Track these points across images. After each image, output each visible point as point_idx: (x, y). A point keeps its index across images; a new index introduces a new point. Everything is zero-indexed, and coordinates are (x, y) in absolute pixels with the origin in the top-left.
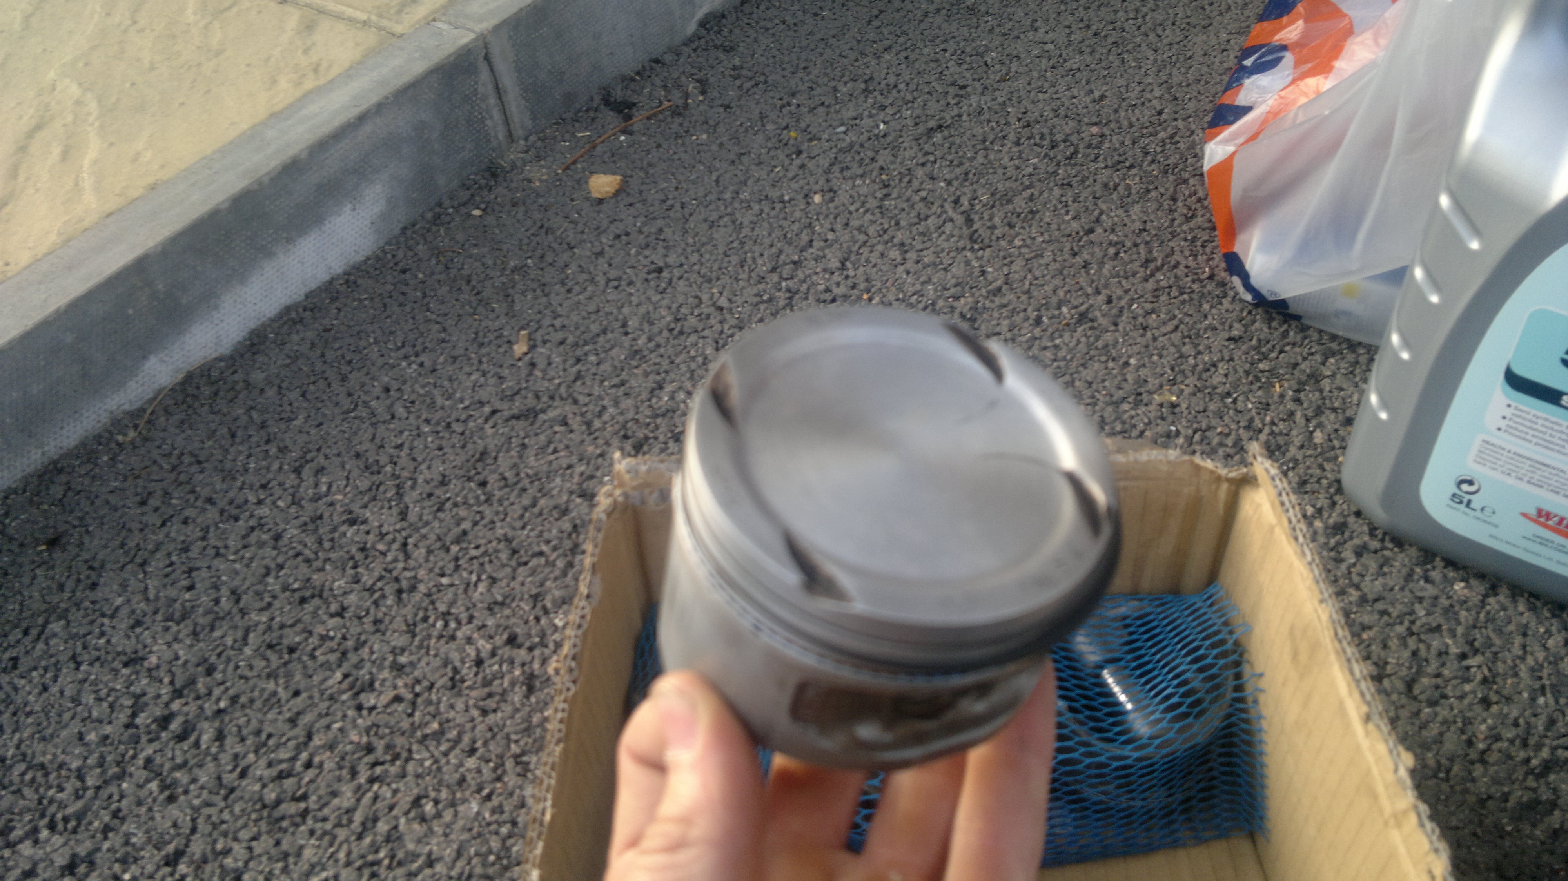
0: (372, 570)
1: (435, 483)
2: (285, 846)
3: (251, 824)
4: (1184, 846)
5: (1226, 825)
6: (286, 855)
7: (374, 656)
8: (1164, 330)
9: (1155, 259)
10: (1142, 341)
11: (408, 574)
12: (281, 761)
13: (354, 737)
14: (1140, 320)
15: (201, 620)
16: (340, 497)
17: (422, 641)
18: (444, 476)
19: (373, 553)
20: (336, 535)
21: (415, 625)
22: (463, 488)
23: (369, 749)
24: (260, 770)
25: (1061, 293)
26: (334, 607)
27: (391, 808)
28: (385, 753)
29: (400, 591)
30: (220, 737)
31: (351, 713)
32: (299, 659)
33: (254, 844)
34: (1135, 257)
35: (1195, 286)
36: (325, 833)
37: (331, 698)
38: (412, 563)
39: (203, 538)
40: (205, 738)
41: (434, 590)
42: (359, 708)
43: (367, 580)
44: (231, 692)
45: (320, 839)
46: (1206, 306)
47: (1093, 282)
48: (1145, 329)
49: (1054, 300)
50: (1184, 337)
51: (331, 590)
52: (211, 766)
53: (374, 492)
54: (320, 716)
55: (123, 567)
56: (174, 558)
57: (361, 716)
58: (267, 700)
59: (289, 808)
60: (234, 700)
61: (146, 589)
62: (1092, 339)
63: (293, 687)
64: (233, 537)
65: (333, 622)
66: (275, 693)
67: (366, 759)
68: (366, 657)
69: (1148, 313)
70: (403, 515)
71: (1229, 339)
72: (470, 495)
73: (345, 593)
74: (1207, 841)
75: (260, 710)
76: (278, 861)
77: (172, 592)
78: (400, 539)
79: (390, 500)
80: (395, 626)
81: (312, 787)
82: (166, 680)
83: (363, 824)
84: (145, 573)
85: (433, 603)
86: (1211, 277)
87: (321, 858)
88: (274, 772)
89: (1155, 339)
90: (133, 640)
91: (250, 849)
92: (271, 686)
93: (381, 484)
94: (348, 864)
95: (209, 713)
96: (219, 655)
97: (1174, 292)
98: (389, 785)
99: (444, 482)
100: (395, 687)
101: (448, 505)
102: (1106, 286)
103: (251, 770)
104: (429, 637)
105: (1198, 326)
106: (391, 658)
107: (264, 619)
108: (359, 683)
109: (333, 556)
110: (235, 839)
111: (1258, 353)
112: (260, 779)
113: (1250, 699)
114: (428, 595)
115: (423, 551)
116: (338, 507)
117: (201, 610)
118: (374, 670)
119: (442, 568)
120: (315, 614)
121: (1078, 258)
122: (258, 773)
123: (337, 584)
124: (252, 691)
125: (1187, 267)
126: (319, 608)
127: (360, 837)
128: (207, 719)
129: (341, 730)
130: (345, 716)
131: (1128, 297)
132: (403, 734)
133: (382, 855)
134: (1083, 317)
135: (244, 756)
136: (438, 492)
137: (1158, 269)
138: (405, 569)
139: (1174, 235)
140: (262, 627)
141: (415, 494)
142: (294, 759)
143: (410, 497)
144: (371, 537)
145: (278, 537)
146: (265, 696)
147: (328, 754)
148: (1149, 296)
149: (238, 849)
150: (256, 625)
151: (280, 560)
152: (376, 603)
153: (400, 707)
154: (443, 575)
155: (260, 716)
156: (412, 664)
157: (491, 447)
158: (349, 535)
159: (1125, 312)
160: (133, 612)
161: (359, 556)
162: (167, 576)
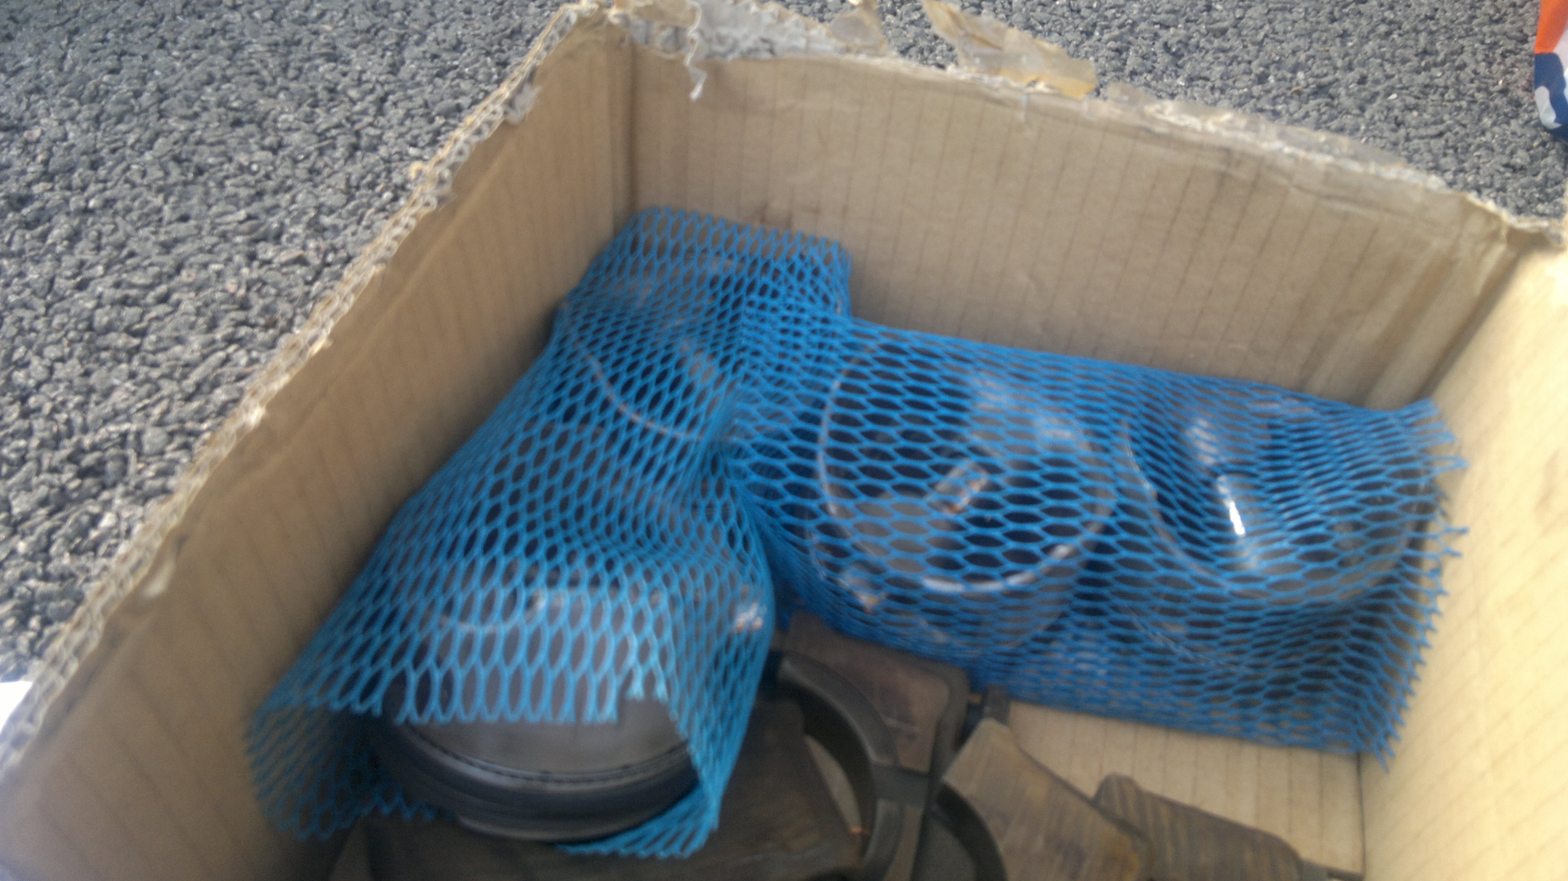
0: (333, 115)
1: (446, 45)
2: (93, 379)
3: (65, 342)
4: (1258, 742)
5: (1326, 733)
6: (91, 390)
7: (293, 207)
8: (1423, 132)
9: (1437, 53)
10: (1393, 137)
11: (372, 131)
12: (132, 286)
13: (231, 285)
14: (1396, 112)
15: (109, 107)
16: (328, 28)
17: (357, 208)
18: (459, 42)
19: (342, 98)
20: (307, 65)
21: (358, 188)
22: (477, 60)
23: (244, 305)
24: (103, 287)
25: (1302, 57)
26: (269, 141)
27: (240, 377)
28: (260, 315)
29: (355, 147)
30: (74, 237)
31: (238, 258)
32: (205, 184)
33: (58, 366)
34: (1411, 43)
35: (1480, 96)
36: (148, 380)
37: (224, 236)
38: (382, 120)
39: (154, 25)
40: (56, 232)
41: (396, 157)
42: (252, 257)
43: (322, 121)
44: (108, 194)
45: (140, 384)
46: (1487, 121)
47: (1347, 55)
48: (1399, 124)
49: (1291, 61)
50: (1447, 147)
51: (275, 121)
52: (48, 266)
53: (371, 33)
54: (201, 250)
55: (50, 27)
56: (110, 35)
57: (249, 265)
58: (148, 215)
59: (120, 340)
60: (108, 203)
61: (64, 57)
62: (1325, 117)
63: (183, 209)
64: (187, 33)
65: (260, 155)
66: (159, 210)
67: (233, 315)
68: (283, 204)
69: (1409, 108)
70: (394, 69)
71: (1507, 166)
72: (482, 70)
73: (289, 130)
74: (1291, 745)
75: (132, 223)
76: (77, 393)
77: (91, 69)
78: (379, 91)
79: (386, 49)
80: (332, 181)
81: (155, 325)
82: (40, 158)
83: (199, 386)
84: (70, 41)
85: (389, 171)
86: (1504, 92)
87: (129, 408)
88: (119, 294)
89: (1408, 139)
90: (23, 106)
91: (51, 370)
92: (158, 201)
93: (383, 28)
94: (160, 423)
95: (72, 207)
96: (114, 151)
97: (1450, 94)
98: (249, 351)
99: (457, 47)
100: (304, 247)
101: (451, 74)
102: (1363, 64)
103: (92, 283)
104: (369, 206)
105: (1470, 140)
106: (312, 214)
107: (182, 127)
108: (262, 229)
109: (293, 85)
110: (40, 354)
111: (1540, 192)
112: (100, 297)
113: (1428, 565)
114: (387, 161)
115: (401, 112)
116: (322, 38)
117: (114, 97)
118: (287, 221)
119: (416, 137)
120: (244, 140)
121: (1336, 24)
122: (100, 289)
123: (283, 117)
124: (134, 199)
125: (1475, 72)
126: (252, 136)
127: (189, 398)
128: (68, 214)
129: (219, 274)
130: (229, 260)
131: (1387, 83)
132: (291, 301)
133: (205, 426)
134: (1320, 90)
135: (92, 266)
136: (445, 56)
137: (1435, 65)
138: (371, 125)
139: (1469, 33)
140: (176, 135)
141: (418, 51)
142: (151, 287)
143: (411, 52)
144: (346, 80)
145: (237, 48)
146: (146, 210)
147: (192, 295)
148: (1415, 90)
149: (38, 368)
150: (171, 132)
151: (229, 72)
152: (321, 152)
153: (300, 271)
154: (414, 145)
155: (129, 228)
156: (335, 229)
157: (527, 27)
158: (321, 69)
159: (1379, 100)
160: (38, 77)
161: (323, 95)
162: (94, 51)
